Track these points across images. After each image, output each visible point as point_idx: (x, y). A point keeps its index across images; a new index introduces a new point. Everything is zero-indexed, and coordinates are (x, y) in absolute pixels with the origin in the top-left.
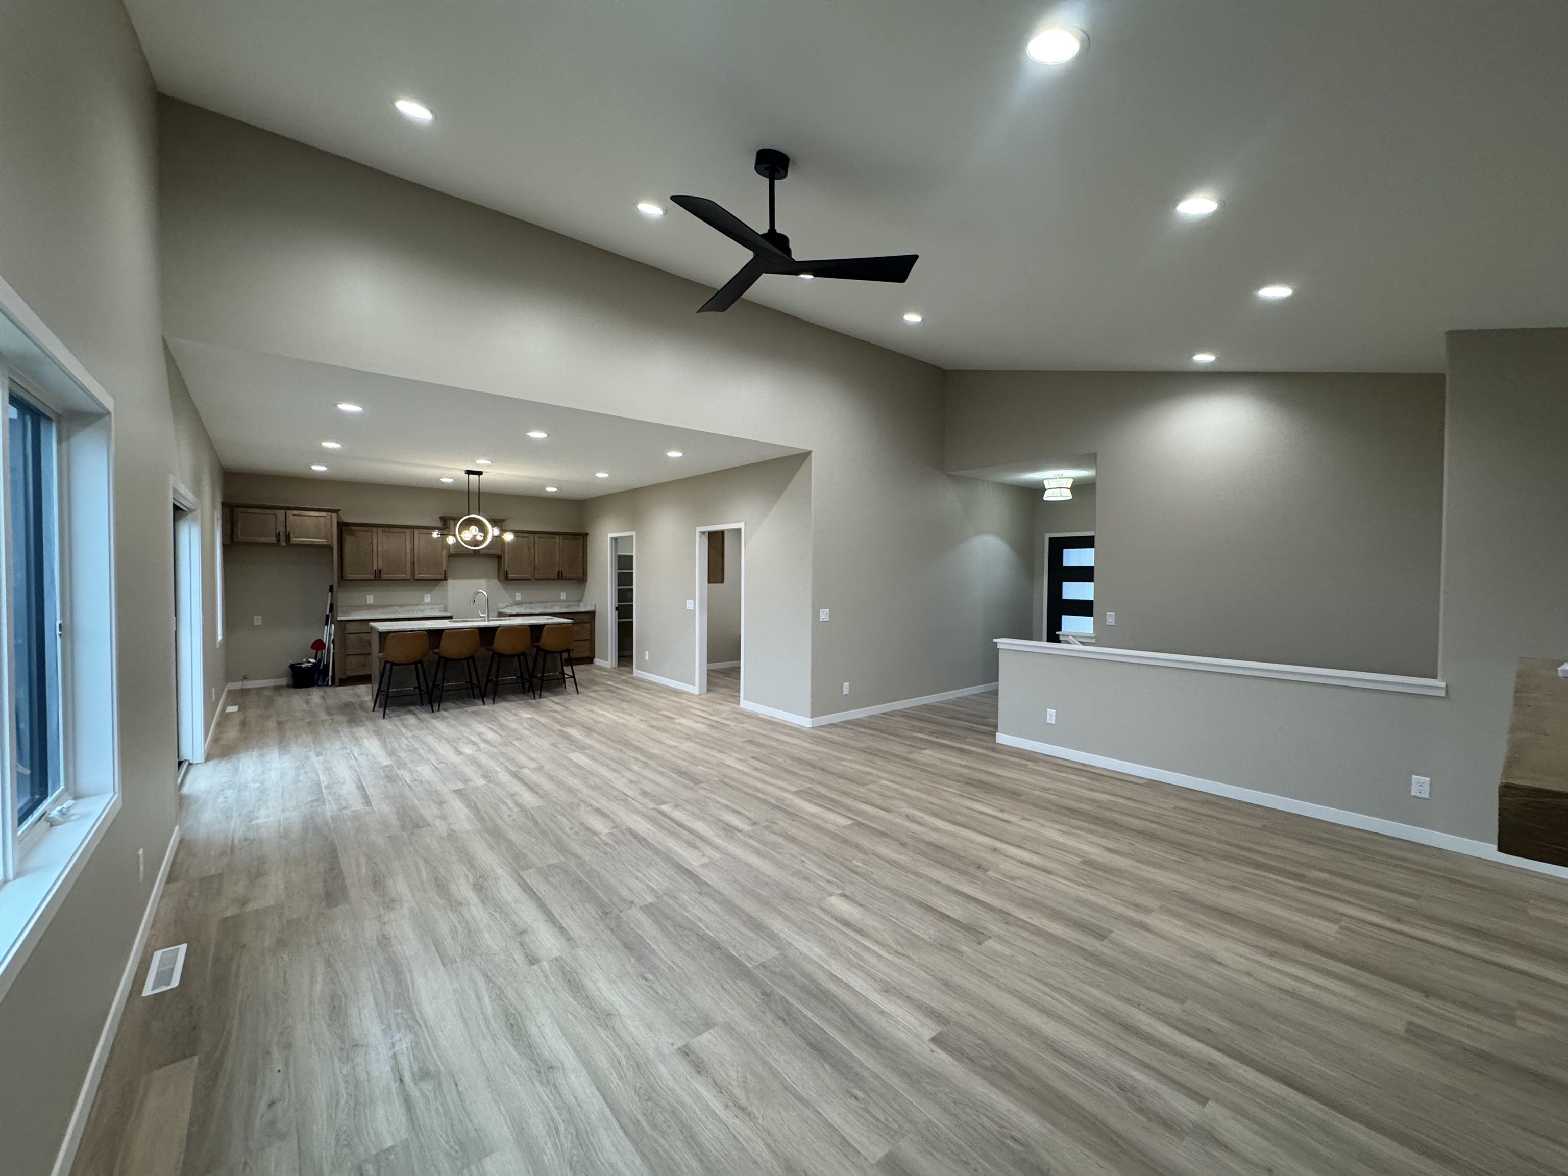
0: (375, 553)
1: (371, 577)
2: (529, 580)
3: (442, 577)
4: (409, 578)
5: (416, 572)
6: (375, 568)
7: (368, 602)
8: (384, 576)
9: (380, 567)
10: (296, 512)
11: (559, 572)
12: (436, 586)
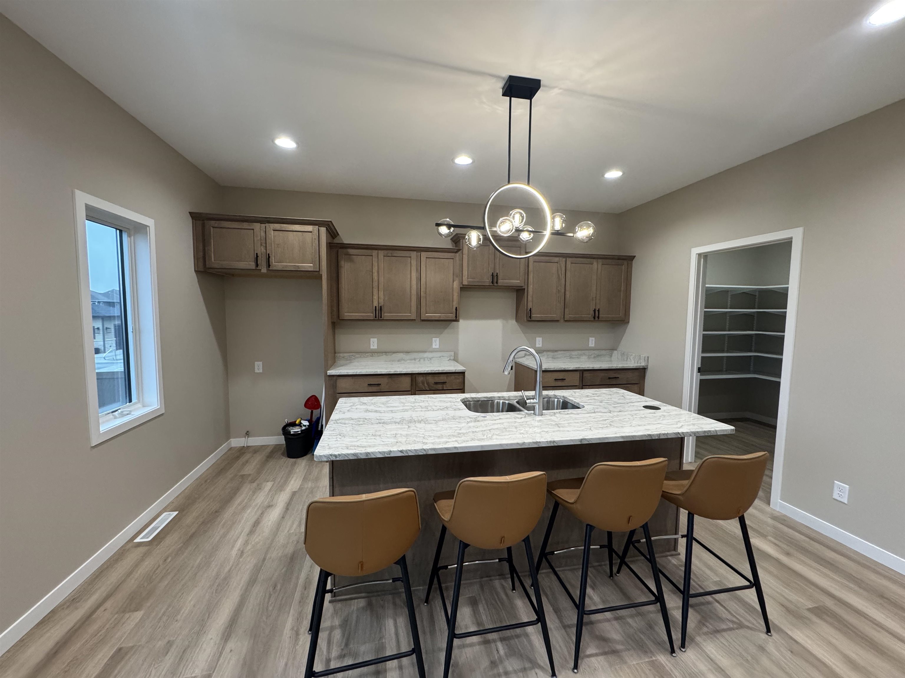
0: (375, 284)
1: (371, 316)
2: (558, 321)
3: (452, 316)
4: (414, 317)
5: (423, 310)
6: (375, 304)
7: (372, 347)
8: (386, 315)
9: (382, 304)
10: (277, 226)
11: (595, 311)
12: (445, 328)
